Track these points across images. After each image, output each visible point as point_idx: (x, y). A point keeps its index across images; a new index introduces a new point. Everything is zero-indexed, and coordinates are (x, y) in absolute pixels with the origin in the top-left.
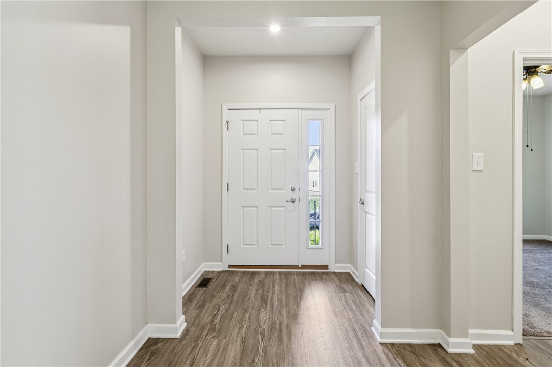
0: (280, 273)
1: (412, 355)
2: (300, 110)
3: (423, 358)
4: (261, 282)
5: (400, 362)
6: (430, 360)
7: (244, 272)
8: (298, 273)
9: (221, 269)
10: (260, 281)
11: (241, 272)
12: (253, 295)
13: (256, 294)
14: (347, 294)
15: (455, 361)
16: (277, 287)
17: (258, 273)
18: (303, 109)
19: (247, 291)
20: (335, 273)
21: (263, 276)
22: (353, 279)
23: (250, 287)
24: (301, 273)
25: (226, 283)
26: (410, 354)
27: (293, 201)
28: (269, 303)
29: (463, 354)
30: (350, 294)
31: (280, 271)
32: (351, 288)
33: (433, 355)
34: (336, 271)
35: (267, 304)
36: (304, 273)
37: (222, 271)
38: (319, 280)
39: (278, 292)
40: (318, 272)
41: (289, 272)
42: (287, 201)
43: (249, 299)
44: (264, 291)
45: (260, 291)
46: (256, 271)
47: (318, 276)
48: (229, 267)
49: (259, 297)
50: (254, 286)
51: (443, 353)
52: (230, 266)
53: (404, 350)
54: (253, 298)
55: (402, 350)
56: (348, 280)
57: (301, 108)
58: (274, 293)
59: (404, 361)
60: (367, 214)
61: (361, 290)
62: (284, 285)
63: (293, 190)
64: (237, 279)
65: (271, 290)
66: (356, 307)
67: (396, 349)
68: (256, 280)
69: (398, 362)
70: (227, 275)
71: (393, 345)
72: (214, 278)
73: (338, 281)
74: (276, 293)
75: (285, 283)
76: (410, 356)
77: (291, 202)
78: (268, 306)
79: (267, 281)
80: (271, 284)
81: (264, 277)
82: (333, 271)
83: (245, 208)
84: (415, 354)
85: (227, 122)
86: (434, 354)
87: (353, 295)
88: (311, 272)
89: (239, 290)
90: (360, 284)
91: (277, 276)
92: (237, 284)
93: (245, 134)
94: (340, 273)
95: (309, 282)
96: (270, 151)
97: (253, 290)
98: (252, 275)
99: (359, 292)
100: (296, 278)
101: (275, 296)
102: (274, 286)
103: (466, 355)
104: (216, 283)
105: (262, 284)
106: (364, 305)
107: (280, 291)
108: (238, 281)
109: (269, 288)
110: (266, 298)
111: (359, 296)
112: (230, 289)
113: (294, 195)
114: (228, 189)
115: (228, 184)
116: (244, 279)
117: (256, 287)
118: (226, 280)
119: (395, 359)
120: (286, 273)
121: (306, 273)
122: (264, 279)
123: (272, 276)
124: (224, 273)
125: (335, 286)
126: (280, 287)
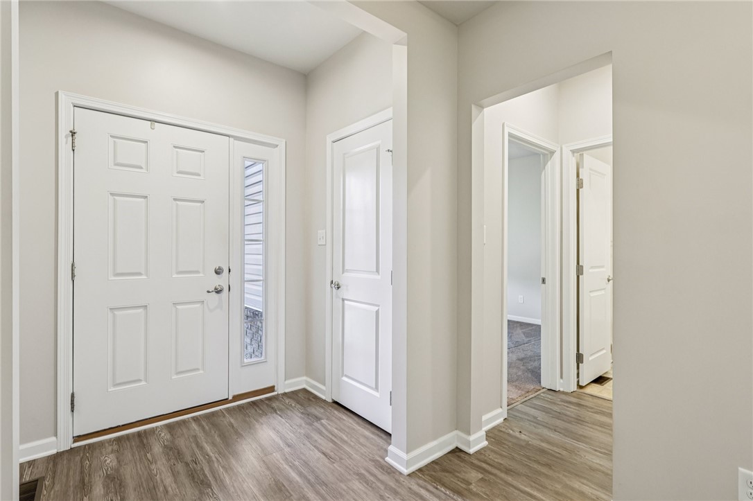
0: (195, 419)
1: (447, 474)
2: (232, 139)
3: (458, 472)
4: (171, 449)
5: (442, 489)
6: (465, 472)
7: (119, 439)
8: (227, 409)
9: (54, 451)
10: (165, 447)
11: (110, 441)
12: (169, 481)
13: (173, 474)
14: (322, 421)
15: (483, 462)
16: (208, 448)
17: (153, 431)
18: (236, 138)
19: (151, 477)
20: (285, 394)
21: (165, 435)
22: (316, 397)
23: (153, 467)
24: (234, 408)
25: (87, 479)
26: (443, 474)
27: (218, 291)
28: (213, 482)
29: (481, 449)
30: (327, 419)
31: (196, 417)
32: (322, 411)
33: (462, 464)
34: (287, 391)
35: (209, 486)
36: (240, 407)
37: (59, 455)
38: (271, 413)
39: (217, 455)
40: (261, 400)
41: (213, 414)
42: (208, 292)
43: (167, 492)
44: (187, 464)
45: (180, 467)
46: (145, 431)
47: (265, 406)
48: (74, 442)
49: (184, 478)
50: (159, 463)
51: (467, 457)
52: (78, 438)
53: (435, 472)
54: (174, 485)
55: (433, 473)
56: (310, 400)
57: (233, 137)
58: (209, 461)
59: (444, 485)
60: (346, 302)
61: (336, 409)
62: (218, 440)
63: (218, 272)
64: (110, 460)
65: (200, 457)
66: (347, 436)
67: (427, 475)
68: (157, 449)
69: (442, 491)
70: (78, 459)
71: (420, 470)
72: (43, 478)
73: (300, 406)
74: (214, 459)
75: (220, 436)
76: (446, 477)
77: (214, 293)
78: (216, 490)
79: (181, 443)
80: (194, 445)
81: (168, 436)
82: (283, 392)
83: (117, 313)
84: (448, 472)
85: (73, 134)
86: (462, 462)
87: (332, 421)
88: (249, 403)
89: (130, 483)
90: (330, 401)
91: (194, 425)
92: (117, 471)
93: (116, 164)
94: (292, 392)
95: (257, 421)
96: (174, 202)
97: (164, 470)
98: (142, 441)
99: (336, 412)
100: (232, 421)
101: (216, 465)
102: (201, 448)
103: (484, 449)
104: (57, 487)
105: (174, 452)
106: (354, 429)
107: (220, 453)
108: (115, 463)
109: (194, 454)
110: (202, 477)
111: (340, 419)
112: (106, 487)
113: (221, 281)
114: (73, 276)
115: (73, 265)
116: (128, 455)
117: (165, 462)
118: (82, 472)
119: (437, 488)
120: (207, 416)
121: (243, 408)
122: (173, 442)
123: (185, 431)
124: (65, 457)
125: (300, 415)
126: (214, 444)
